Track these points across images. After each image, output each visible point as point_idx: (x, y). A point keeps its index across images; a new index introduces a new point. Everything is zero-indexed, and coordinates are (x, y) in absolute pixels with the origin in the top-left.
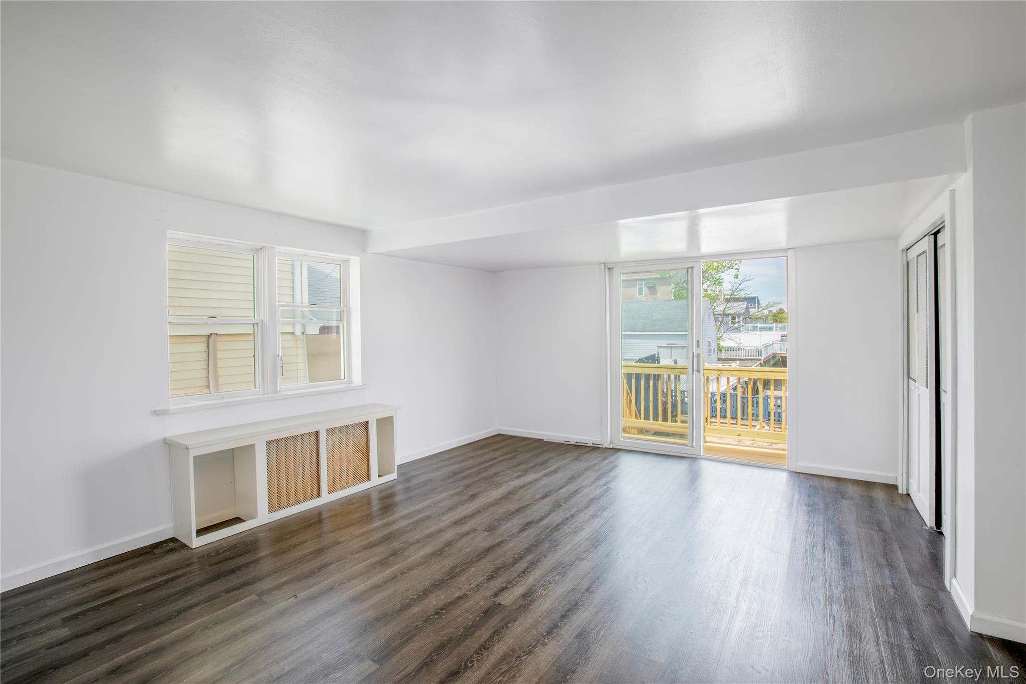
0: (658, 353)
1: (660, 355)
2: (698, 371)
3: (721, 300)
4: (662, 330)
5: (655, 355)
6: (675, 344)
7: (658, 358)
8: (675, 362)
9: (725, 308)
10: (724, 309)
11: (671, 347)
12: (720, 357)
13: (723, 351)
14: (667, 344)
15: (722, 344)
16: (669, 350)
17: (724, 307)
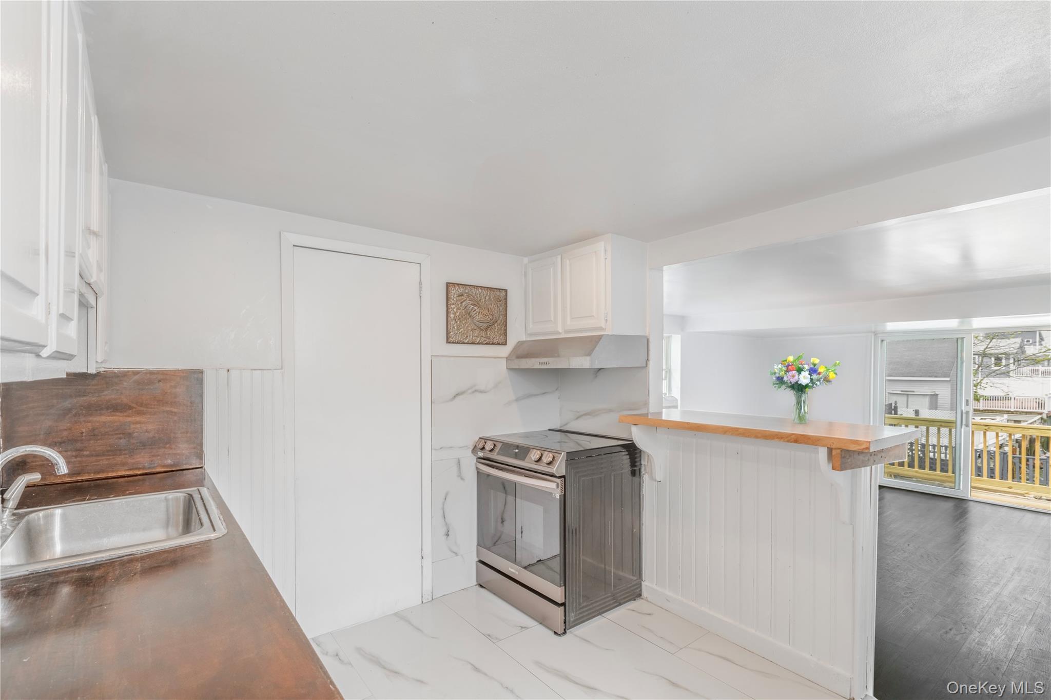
0: (896, 402)
1: (897, 405)
2: (967, 426)
3: (979, 338)
4: (893, 375)
5: (892, 404)
6: (913, 392)
7: (896, 408)
8: (917, 412)
9: (987, 348)
10: (985, 349)
11: (907, 394)
12: (976, 408)
13: (981, 401)
14: (902, 391)
15: (980, 392)
16: (905, 398)
17: (985, 347)
